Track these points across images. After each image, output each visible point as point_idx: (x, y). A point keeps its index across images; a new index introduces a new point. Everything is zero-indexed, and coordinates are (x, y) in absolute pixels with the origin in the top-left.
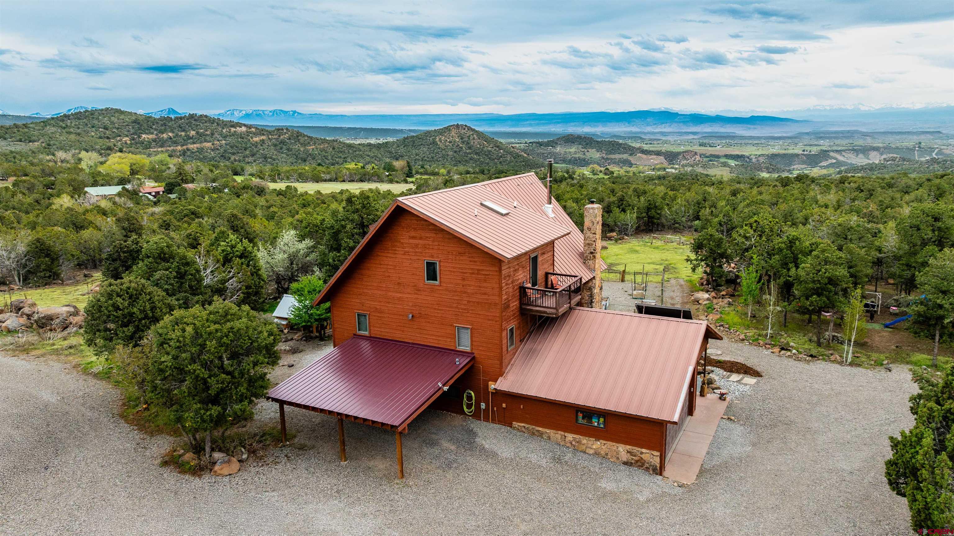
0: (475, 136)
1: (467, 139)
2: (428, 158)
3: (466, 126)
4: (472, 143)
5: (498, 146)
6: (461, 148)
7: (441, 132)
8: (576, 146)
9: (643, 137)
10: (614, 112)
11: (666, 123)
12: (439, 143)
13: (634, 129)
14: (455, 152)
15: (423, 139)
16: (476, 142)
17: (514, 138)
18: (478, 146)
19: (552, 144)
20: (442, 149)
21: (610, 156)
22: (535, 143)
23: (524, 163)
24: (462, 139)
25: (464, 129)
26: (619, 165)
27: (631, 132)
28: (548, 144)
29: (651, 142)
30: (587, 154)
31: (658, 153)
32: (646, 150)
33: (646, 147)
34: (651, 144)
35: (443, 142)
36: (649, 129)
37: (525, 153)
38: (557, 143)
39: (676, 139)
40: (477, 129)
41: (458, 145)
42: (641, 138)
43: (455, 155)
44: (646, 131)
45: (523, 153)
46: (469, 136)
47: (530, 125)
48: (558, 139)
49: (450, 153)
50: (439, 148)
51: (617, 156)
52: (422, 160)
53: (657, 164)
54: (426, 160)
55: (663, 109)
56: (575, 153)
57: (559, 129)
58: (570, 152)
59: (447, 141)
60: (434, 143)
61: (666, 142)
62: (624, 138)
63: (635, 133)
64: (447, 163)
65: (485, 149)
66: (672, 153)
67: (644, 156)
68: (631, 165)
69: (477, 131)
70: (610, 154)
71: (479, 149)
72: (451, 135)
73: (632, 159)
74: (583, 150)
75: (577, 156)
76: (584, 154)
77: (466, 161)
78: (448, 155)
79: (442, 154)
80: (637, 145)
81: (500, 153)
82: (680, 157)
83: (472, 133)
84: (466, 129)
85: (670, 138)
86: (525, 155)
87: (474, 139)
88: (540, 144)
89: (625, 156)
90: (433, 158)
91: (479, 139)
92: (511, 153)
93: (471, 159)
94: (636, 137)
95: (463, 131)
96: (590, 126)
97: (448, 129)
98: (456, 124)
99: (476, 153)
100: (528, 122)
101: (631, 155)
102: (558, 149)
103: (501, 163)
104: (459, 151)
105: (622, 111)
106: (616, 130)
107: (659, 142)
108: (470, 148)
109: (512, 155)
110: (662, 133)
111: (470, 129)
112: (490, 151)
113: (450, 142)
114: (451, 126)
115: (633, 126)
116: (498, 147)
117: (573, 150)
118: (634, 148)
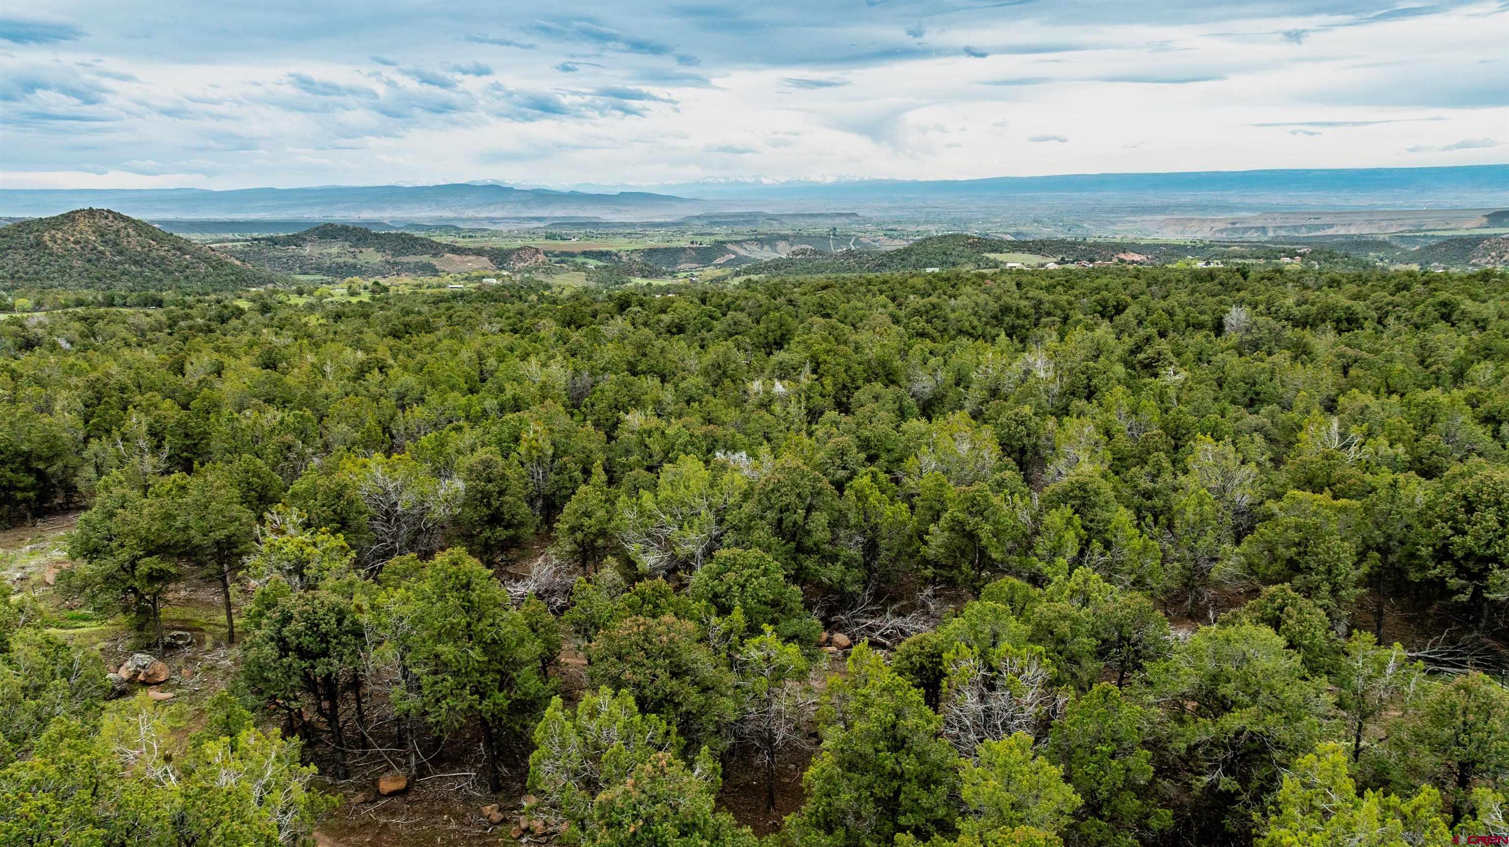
0: (130, 230)
1: (112, 237)
2: (27, 273)
3: (109, 211)
4: (125, 244)
5: (181, 247)
6: (103, 253)
7: (54, 223)
8: (340, 244)
9: (460, 225)
10: (410, 186)
11: (497, 203)
12: (50, 244)
13: (447, 214)
14: (89, 261)
15: (12, 238)
16: (134, 242)
17: (233, 231)
18: (139, 249)
19: (297, 240)
20: (59, 257)
21: (398, 259)
22: (263, 239)
23: (233, 277)
24: (102, 236)
25: (107, 218)
26: (415, 272)
27: (441, 218)
28: (288, 241)
29: (471, 234)
30: (359, 256)
31: (479, 252)
32: (459, 248)
33: (461, 242)
34: (470, 237)
35: (59, 242)
36: (469, 213)
37: (237, 259)
38: (304, 240)
39: (512, 228)
40: (135, 216)
41: (95, 248)
42: (456, 228)
43: (87, 265)
44: (465, 216)
45: (233, 260)
46: (118, 231)
47: (265, 208)
48: (306, 233)
49: (77, 263)
50: (51, 255)
51: (412, 259)
52: (13, 277)
53: (474, 270)
54: (21, 278)
55: (489, 182)
56: (339, 255)
57: (317, 215)
58: (330, 255)
59: (68, 240)
60: (39, 244)
61: (495, 234)
62: (428, 228)
63: (447, 220)
64: (70, 283)
65: (154, 254)
66: (500, 250)
67: (456, 258)
68: (435, 272)
69: (134, 221)
70: (400, 255)
71: (140, 254)
72: (78, 229)
73: (434, 261)
74: (353, 250)
75: (341, 260)
76: (355, 257)
77: (113, 276)
78: (72, 268)
79: (60, 266)
80: (445, 239)
81: (185, 259)
82: (514, 257)
83: (123, 224)
84: (111, 218)
85: (503, 228)
86: (238, 263)
87: (128, 235)
88: (274, 241)
89: (425, 258)
90: (36, 273)
91: (140, 235)
92: (207, 260)
93: (123, 273)
94: (447, 227)
95: (104, 221)
96: (373, 209)
97: (71, 217)
98: (87, 208)
99: (136, 263)
100: (261, 204)
101: (435, 255)
102: (308, 250)
103: (187, 278)
104: (98, 260)
105: (424, 184)
106: (417, 215)
107: (484, 234)
108: (121, 253)
109: (209, 263)
110: (491, 220)
111: (117, 216)
112: (163, 258)
113: (77, 242)
114: (77, 212)
115: (444, 208)
116: (179, 249)
117: (334, 250)
118: (440, 244)
